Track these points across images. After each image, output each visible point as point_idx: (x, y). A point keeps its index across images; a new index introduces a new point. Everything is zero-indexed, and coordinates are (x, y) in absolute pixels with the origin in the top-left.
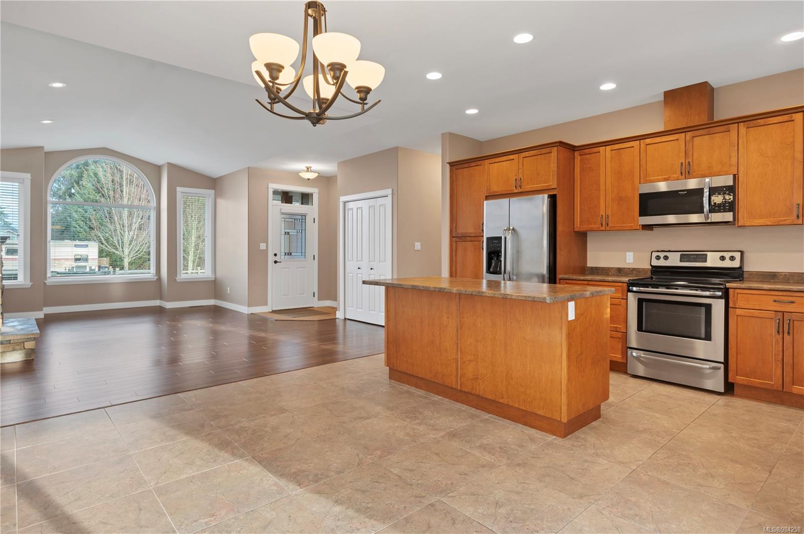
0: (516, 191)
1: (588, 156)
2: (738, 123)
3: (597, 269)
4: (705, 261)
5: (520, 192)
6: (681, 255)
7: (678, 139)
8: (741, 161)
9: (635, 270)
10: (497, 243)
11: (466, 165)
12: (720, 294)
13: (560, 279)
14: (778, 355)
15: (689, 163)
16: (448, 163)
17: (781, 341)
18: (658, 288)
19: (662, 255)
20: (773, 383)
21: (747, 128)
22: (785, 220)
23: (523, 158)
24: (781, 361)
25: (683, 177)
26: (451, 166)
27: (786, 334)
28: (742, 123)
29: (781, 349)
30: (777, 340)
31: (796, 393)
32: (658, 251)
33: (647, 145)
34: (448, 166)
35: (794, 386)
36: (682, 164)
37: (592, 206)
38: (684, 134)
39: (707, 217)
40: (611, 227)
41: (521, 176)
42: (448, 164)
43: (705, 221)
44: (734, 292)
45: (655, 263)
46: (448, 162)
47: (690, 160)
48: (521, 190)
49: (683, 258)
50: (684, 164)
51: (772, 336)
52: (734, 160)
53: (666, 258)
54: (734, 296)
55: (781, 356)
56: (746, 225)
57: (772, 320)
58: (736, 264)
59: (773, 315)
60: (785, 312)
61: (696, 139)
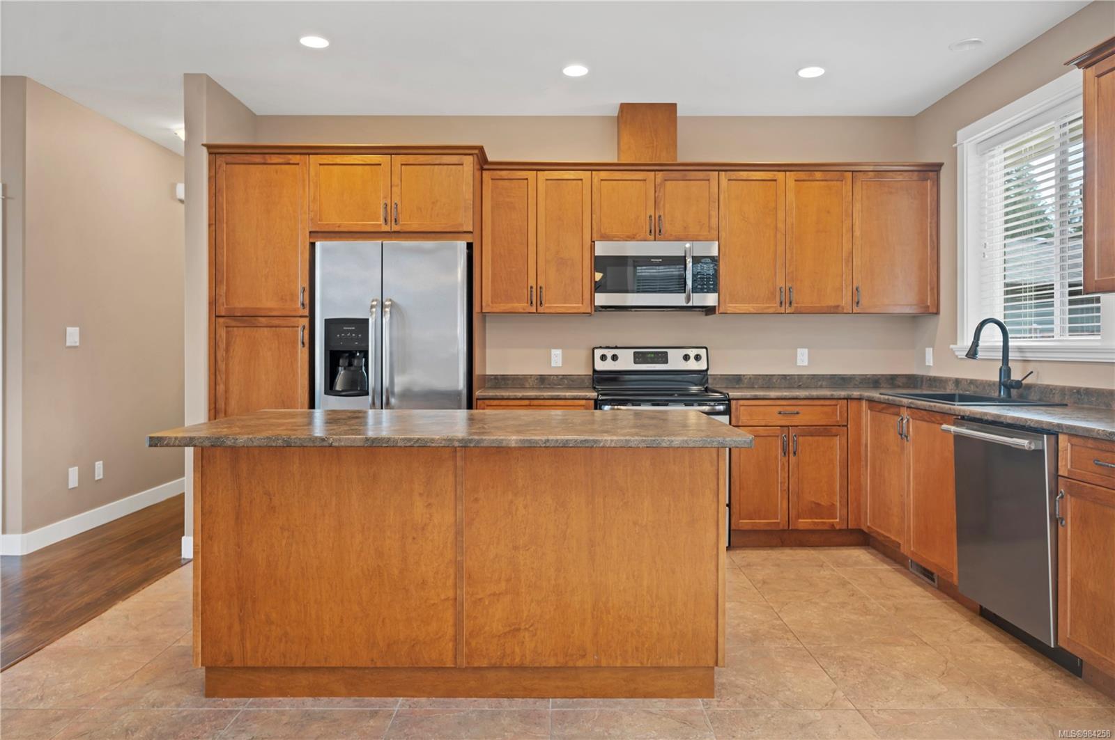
0: (386, 229)
1: (506, 183)
2: (719, 171)
4: (666, 362)
5: (394, 232)
6: (635, 353)
7: (645, 180)
8: (722, 224)
9: (567, 379)
10: (352, 332)
11: (258, 159)
12: (721, 408)
13: (477, 399)
14: (784, 483)
15: (660, 217)
16: (203, 145)
17: (786, 464)
19: (609, 353)
20: (778, 521)
21: (729, 180)
22: (769, 307)
23: (402, 165)
24: (787, 491)
25: (653, 237)
26: (210, 153)
27: (791, 455)
28: (723, 173)
29: (787, 475)
30: (783, 464)
31: (802, 528)
32: (604, 348)
33: (602, 180)
34: (204, 154)
35: (800, 520)
36: (650, 217)
37: (514, 270)
38: (653, 173)
39: (688, 299)
40: (548, 307)
41: (396, 199)
42: (205, 150)
43: (685, 305)
44: (737, 404)
45: (600, 366)
46: (205, 142)
47: (662, 214)
48: (395, 228)
49: (639, 358)
50: (653, 218)
51: (777, 459)
52: (714, 221)
53: (615, 358)
54: (737, 409)
55: (786, 485)
56: (729, 312)
57: (776, 438)
58: (702, 365)
59: (779, 432)
60: (791, 426)
61: (668, 183)
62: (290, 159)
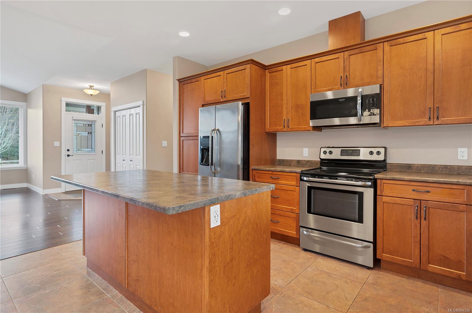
0: (222, 100)
1: (275, 73)
2: (383, 42)
3: (283, 160)
4: (359, 155)
5: (225, 101)
6: (342, 150)
7: (338, 58)
8: (386, 73)
9: (309, 162)
10: (206, 141)
11: (189, 81)
12: (370, 183)
13: (252, 170)
14: (417, 237)
15: (347, 76)
16: (177, 80)
17: (418, 225)
18: (322, 178)
19: (328, 150)
20: (412, 261)
21: (390, 46)
22: (420, 121)
23: (227, 74)
24: (419, 242)
25: (342, 88)
26: (179, 82)
27: (423, 220)
28: (386, 43)
29: (419, 232)
30: (416, 225)
31: (430, 271)
32: (325, 147)
33: (316, 63)
34: (177, 82)
35: (429, 265)
36: (341, 77)
37: (278, 112)
38: (343, 53)
39: (360, 120)
40: (291, 128)
41: (225, 88)
42: (177, 81)
43: (358, 123)
44: (381, 182)
45: (323, 156)
46: (177, 79)
47: (348, 74)
48: (225, 100)
49: (343, 153)
50: (343, 78)
51: (412, 220)
52: (380, 73)
53: (331, 153)
54: (381, 185)
55: (418, 238)
56: (389, 126)
57: (411, 207)
58: (381, 158)
59: (412, 203)
60: (422, 200)
61: (352, 57)
62: (197, 80)
